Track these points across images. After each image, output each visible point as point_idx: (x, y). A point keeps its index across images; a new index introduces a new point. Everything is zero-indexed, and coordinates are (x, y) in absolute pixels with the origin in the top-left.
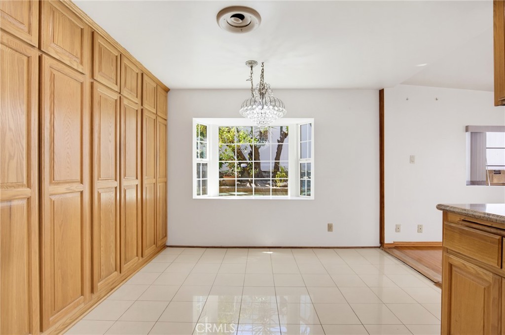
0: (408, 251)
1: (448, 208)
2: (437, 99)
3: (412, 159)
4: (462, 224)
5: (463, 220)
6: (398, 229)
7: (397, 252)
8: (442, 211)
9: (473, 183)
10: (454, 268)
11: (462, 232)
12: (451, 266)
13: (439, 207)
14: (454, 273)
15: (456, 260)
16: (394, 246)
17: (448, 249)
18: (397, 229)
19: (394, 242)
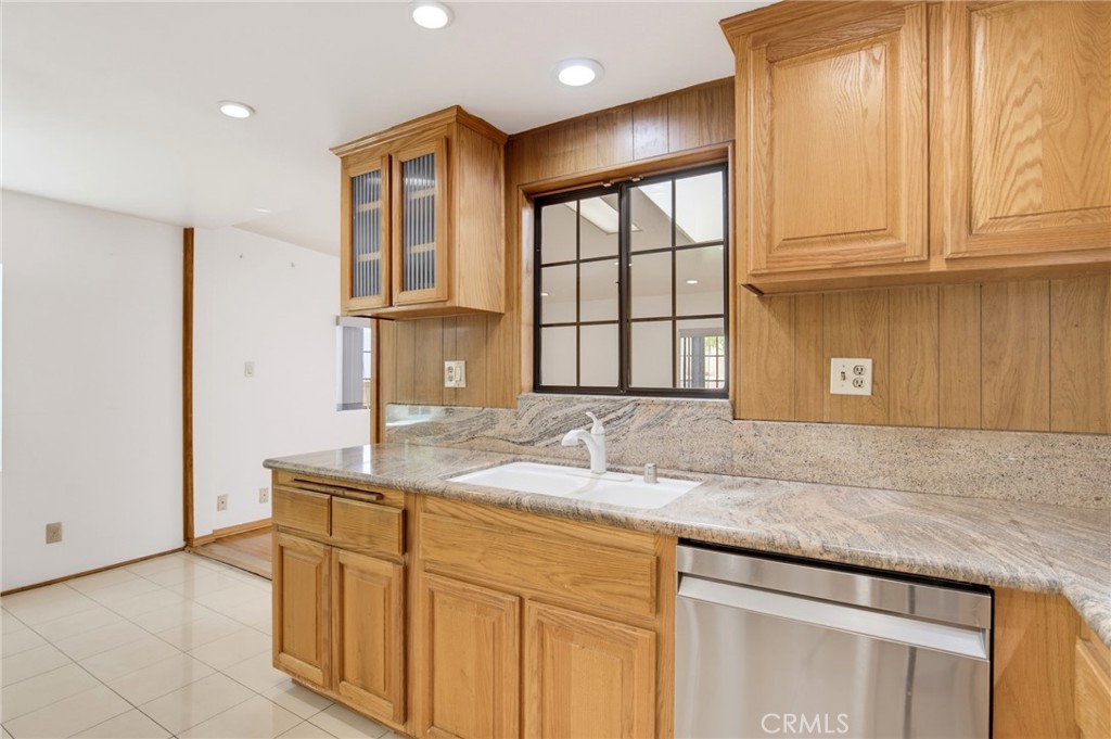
0: (242, 543)
1: (277, 465)
2: (293, 265)
3: (249, 370)
4: (293, 487)
5: (296, 480)
6: (222, 503)
7: (218, 550)
8: (270, 471)
9: (345, 406)
10: (285, 552)
11: (294, 497)
12: (282, 549)
13: (267, 464)
14: (285, 557)
15: (286, 539)
16: (213, 539)
17: (278, 525)
18: (222, 505)
19: (214, 531)
